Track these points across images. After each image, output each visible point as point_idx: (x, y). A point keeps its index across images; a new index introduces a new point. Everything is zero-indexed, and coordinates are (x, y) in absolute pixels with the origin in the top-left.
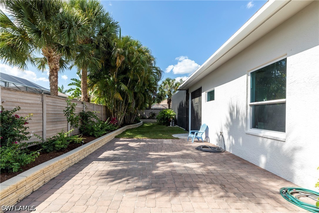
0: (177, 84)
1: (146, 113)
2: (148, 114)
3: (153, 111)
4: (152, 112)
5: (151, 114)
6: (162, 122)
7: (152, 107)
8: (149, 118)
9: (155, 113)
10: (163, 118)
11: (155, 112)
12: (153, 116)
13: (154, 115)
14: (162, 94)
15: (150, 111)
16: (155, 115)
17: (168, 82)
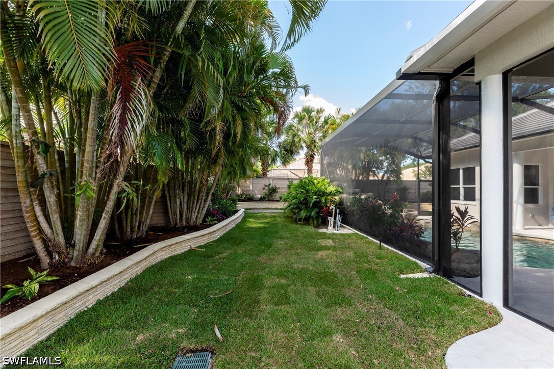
0: (328, 119)
1: (255, 187)
2: (261, 189)
3: (273, 184)
4: (270, 185)
5: (267, 188)
6: (303, 214)
7: (270, 175)
8: (262, 199)
9: (278, 186)
10: (304, 203)
11: (278, 184)
12: (271, 194)
13: (274, 191)
14: (294, 141)
15: (267, 182)
16: (277, 192)
17: (307, 116)
